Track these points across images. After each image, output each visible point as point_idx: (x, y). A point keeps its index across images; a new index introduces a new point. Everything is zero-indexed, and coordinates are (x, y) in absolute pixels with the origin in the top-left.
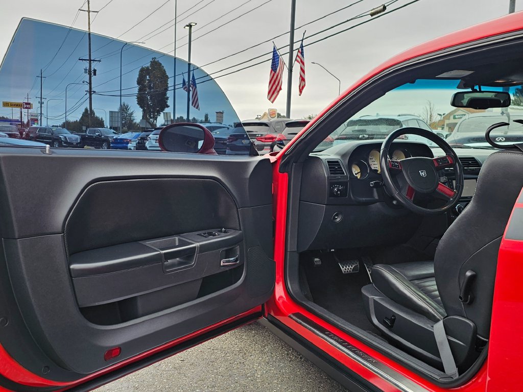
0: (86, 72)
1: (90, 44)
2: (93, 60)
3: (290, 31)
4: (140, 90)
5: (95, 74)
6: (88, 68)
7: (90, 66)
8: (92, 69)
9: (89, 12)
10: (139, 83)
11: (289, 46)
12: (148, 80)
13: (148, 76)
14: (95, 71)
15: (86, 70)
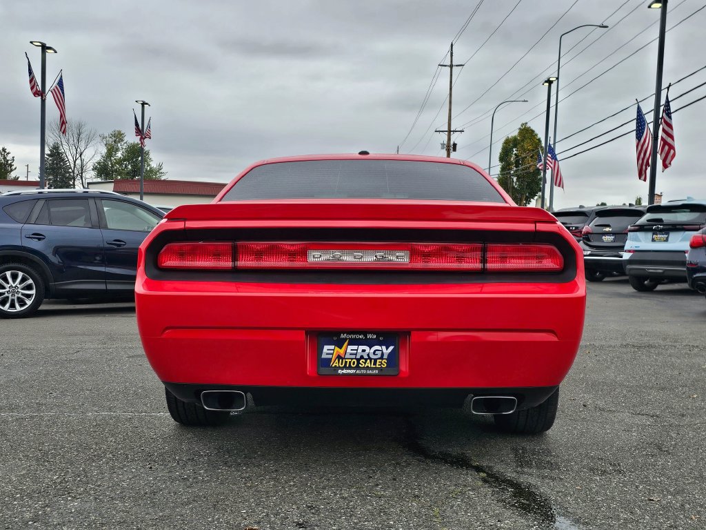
0: (443, 148)
1: (450, 110)
2: (453, 131)
3: (655, 92)
4: (503, 169)
5: (455, 149)
6: (446, 142)
7: (449, 139)
8: (452, 143)
9: (451, 66)
10: (501, 159)
11: (653, 112)
12: (515, 154)
13: (514, 149)
14: (455, 145)
15: (443, 145)
